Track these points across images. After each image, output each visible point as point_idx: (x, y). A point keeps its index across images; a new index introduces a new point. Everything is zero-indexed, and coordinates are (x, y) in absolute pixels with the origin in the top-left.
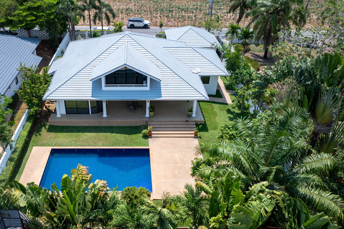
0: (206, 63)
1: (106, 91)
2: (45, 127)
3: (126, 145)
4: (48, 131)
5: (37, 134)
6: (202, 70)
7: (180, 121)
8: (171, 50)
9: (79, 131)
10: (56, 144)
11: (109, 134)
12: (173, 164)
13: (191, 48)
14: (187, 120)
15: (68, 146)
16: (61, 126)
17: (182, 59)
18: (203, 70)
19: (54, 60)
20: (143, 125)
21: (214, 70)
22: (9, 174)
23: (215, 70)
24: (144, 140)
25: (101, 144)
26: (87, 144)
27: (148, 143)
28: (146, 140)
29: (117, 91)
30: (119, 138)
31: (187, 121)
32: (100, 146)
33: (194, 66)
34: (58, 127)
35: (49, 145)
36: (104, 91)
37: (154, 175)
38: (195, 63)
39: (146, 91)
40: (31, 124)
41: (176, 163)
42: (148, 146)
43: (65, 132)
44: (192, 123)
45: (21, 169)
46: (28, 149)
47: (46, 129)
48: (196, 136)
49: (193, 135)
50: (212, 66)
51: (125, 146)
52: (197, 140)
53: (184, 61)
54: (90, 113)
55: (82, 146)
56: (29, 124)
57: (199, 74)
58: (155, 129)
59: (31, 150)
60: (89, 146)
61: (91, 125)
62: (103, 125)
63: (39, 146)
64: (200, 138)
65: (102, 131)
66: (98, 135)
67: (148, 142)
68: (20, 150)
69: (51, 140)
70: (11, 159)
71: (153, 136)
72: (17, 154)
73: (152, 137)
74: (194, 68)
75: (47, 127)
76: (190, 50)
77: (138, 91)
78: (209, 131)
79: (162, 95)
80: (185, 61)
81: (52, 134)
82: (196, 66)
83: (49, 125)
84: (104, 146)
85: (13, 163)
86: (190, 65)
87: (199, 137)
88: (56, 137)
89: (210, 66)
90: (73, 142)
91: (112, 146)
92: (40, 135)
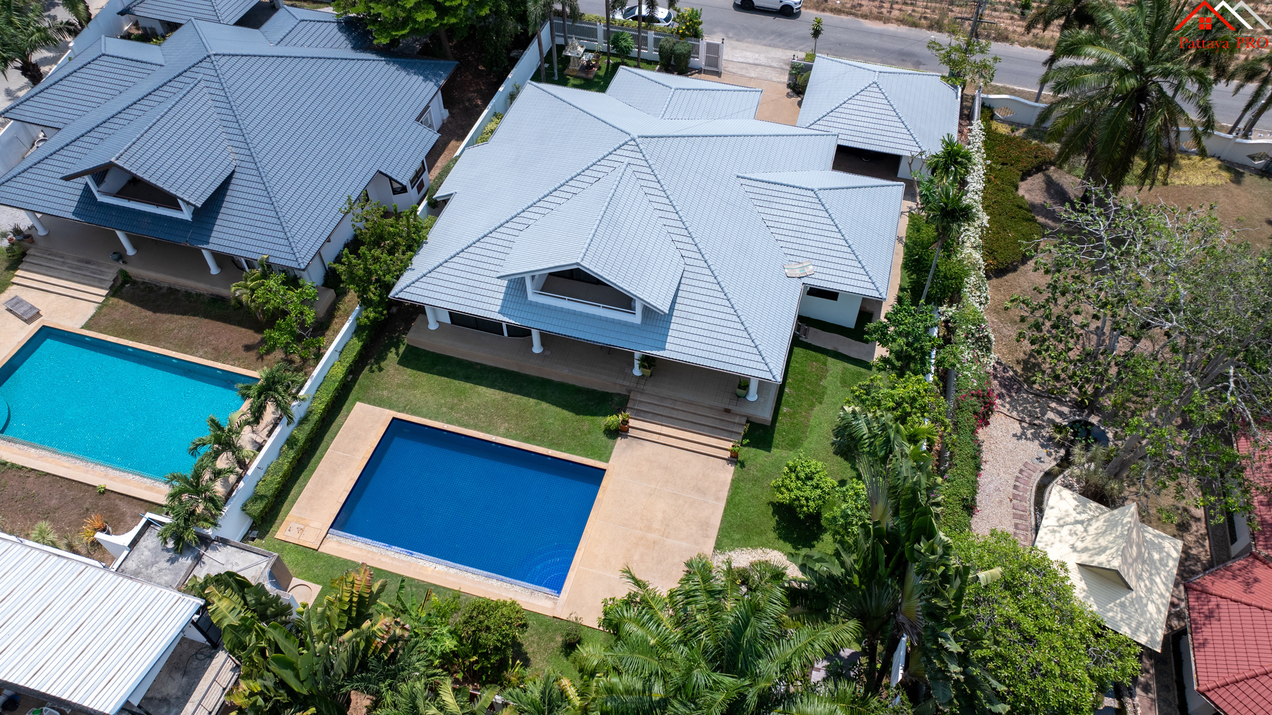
0: (836, 248)
1: (536, 305)
2: (397, 348)
3: (558, 447)
4: (400, 363)
5: (374, 367)
6: (819, 269)
7: (711, 408)
8: (755, 190)
9: (467, 379)
10: (407, 405)
11: (532, 401)
12: (641, 529)
13: (812, 194)
14: (730, 407)
15: (430, 418)
16: (433, 353)
17: (777, 225)
18: (821, 270)
19: (467, 145)
20: (619, 394)
21: (851, 275)
22: (279, 483)
23: (853, 276)
24: (605, 438)
25: (502, 430)
26: (472, 422)
27: (611, 453)
28: (610, 442)
29: (561, 310)
30: (550, 421)
31: (727, 411)
32: (498, 435)
33: (798, 253)
34: (427, 353)
35: (391, 407)
36: (532, 304)
37: (583, 549)
38: (808, 242)
39: (632, 326)
40: (361, 344)
41: (649, 529)
42: (607, 461)
43: (437, 374)
44: (737, 420)
45: (313, 460)
46: (345, 407)
47: (397, 354)
48: (734, 459)
49: (727, 455)
50: (849, 263)
51: (554, 449)
52: (731, 469)
53: (778, 231)
54: (506, 334)
55: (459, 426)
56: (357, 345)
57: (806, 280)
58: (641, 415)
59: (349, 412)
60: (475, 427)
61: (501, 367)
62: (527, 372)
63: (369, 403)
64: (742, 465)
65: (519, 391)
66: (506, 399)
67: (612, 448)
68: (316, 417)
69: (400, 390)
70: (291, 442)
71: (631, 432)
72: (307, 428)
73: (626, 437)
74: (798, 259)
75: (402, 349)
76: (807, 199)
77: (613, 321)
78: (774, 450)
79: (667, 346)
80: (781, 231)
81: (408, 373)
82: (805, 254)
83: (408, 345)
84: (507, 437)
85: (292, 454)
86: (790, 245)
87: (740, 462)
88: (414, 386)
89: (843, 261)
90: (444, 409)
91: (526, 440)
92: (381, 369)
